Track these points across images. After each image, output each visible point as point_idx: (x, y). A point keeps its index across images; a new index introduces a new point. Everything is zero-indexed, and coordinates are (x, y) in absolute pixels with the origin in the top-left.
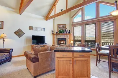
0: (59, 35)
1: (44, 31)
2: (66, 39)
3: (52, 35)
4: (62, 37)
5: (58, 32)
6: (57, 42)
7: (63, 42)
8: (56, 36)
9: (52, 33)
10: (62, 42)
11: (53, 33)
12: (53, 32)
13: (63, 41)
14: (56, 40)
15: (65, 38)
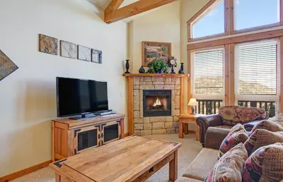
0: (149, 80)
1: (100, 62)
2: (170, 91)
3: (124, 78)
4: (158, 84)
5: (146, 69)
6: (142, 103)
7: (160, 104)
8: (136, 82)
9: (123, 71)
10: (158, 103)
11: (127, 72)
12: (127, 66)
13: (161, 98)
14: (137, 98)
15: (167, 88)
